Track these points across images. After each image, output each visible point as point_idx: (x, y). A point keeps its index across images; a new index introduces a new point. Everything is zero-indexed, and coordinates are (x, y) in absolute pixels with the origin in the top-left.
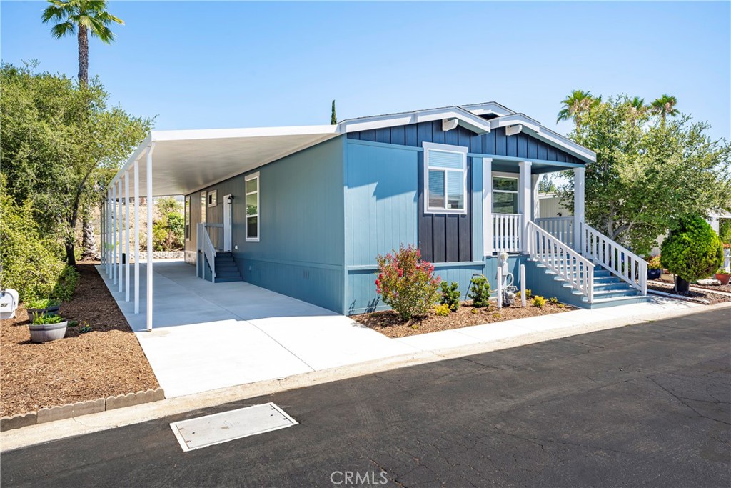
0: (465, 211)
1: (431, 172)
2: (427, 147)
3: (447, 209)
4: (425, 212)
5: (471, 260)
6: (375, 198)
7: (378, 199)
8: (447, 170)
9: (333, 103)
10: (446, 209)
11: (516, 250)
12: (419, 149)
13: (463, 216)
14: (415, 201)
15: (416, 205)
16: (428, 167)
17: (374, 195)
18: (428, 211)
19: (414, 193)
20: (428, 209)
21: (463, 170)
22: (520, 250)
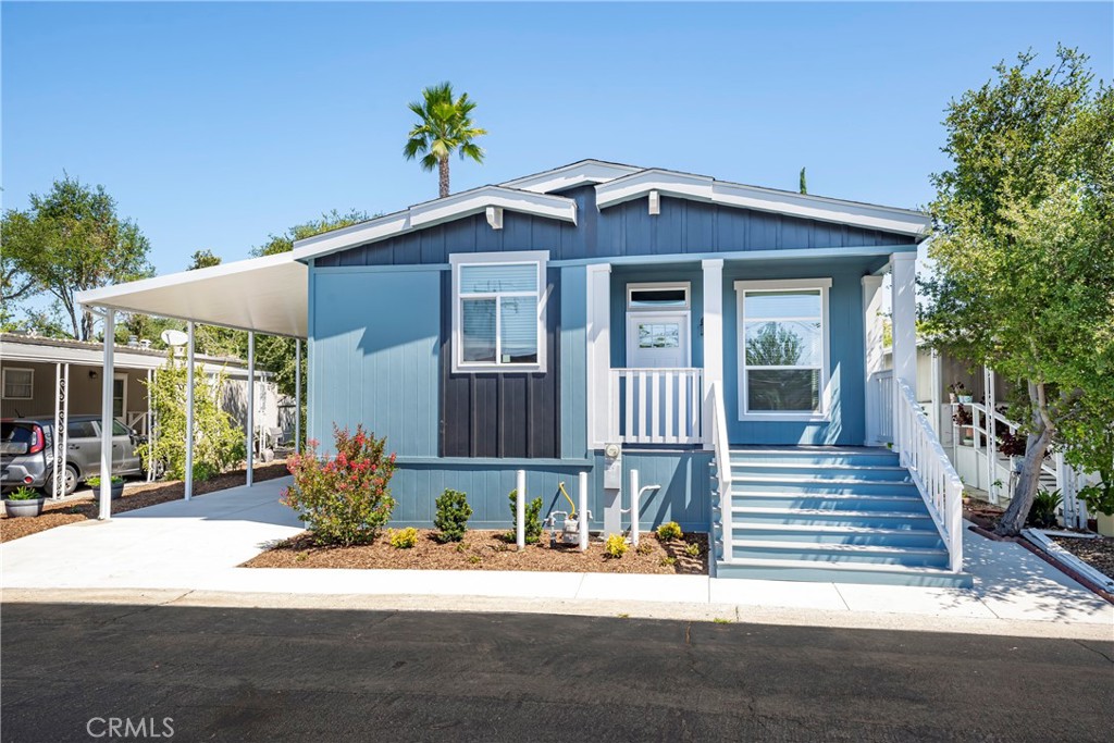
0: (541, 365)
1: (465, 302)
2: (458, 262)
3: (501, 365)
4: (454, 371)
5: (555, 457)
6: (361, 351)
7: (366, 353)
8: (498, 296)
9: (802, 174)
10: (498, 363)
11: (684, 439)
12: (443, 267)
13: (537, 376)
14: (434, 352)
15: (436, 359)
16: (459, 295)
17: (359, 346)
18: (458, 368)
19: (433, 340)
20: (459, 364)
21: (537, 294)
22: (695, 440)
